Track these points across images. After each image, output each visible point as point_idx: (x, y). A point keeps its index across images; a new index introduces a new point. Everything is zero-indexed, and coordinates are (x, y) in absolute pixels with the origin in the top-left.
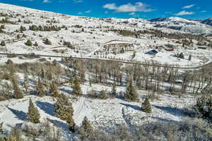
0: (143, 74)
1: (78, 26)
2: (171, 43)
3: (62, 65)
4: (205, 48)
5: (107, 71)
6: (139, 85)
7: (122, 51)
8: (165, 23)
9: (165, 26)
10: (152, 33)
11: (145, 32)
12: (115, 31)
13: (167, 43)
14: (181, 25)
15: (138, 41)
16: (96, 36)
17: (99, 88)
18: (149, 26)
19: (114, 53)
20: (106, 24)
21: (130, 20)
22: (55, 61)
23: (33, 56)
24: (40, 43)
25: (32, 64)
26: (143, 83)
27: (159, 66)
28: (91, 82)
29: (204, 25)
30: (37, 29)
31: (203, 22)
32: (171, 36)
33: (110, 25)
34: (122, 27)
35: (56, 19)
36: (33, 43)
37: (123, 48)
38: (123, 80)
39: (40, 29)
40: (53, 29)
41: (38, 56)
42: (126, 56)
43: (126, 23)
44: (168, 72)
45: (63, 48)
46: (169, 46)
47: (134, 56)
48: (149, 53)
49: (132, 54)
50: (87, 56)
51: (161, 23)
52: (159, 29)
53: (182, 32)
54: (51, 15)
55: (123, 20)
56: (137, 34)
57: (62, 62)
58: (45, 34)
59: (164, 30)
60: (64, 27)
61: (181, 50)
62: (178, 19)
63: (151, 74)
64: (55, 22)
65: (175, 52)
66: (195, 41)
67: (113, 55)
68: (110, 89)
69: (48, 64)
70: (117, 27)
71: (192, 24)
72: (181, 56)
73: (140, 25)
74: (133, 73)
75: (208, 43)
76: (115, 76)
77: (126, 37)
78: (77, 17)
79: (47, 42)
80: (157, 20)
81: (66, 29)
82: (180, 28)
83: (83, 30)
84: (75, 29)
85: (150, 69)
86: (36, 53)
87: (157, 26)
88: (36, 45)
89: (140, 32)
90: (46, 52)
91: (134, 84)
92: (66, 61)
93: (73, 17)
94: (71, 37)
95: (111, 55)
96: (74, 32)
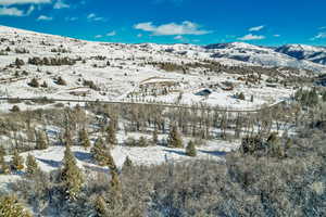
0: (189, 120)
1: (100, 58)
2: (232, 80)
3: (87, 112)
4: (274, 86)
5: (146, 116)
6: (185, 133)
7: (165, 93)
8: (226, 50)
9: (226, 55)
10: (206, 66)
11: (197, 65)
12: (154, 64)
13: (225, 80)
14: (248, 53)
15: (187, 77)
16: (126, 71)
17: (137, 136)
18: (205, 55)
19: (154, 95)
20: (141, 54)
21: (176, 47)
22: (77, 107)
23: (44, 100)
24: (51, 83)
25: (46, 111)
26: (190, 130)
27: (209, 110)
28: (126, 130)
29: (279, 54)
30: (41, 63)
31: (278, 50)
32: (233, 70)
33: (147, 55)
34: (165, 58)
35: (66, 47)
36: (41, 82)
37: (166, 88)
38: (166, 127)
39: (45, 62)
40: (65, 62)
41: (51, 101)
42: (170, 98)
43: (170, 51)
44: (220, 116)
45: (85, 90)
46: (227, 84)
47: (180, 98)
48: (200, 94)
49: (178, 94)
50: (118, 99)
51: (221, 51)
52: (217, 60)
53: (249, 64)
54: (56, 40)
55: (166, 47)
56: (184, 69)
57: (86, 107)
58: (55, 70)
59: (225, 62)
60: (80, 59)
61: (243, 89)
62: (244, 45)
63: (200, 120)
64: (64, 51)
65: (235, 91)
66: (265, 77)
67: (153, 98)
68: (150, 137)
69: (67, 110)
70: (158, 58)
71: (263, 52)
72: (241, 97)
73: (190, 54)
74: (177, 118)
75: (282, 79)
76: (155, 123)
77: (170, 73)
78: (97, 44)
79: (60, 82)
80: (215, 46)
81: (84, 62)
82: (247, 59)
83: (108, 64)
84: (97, 62)
85: (199, 114)
86: (49, 96)
87: (216, 55)
88: (45, 85)
89: (190, 65)
90: (60, 94)
91: (179, 130)
92: (91, 105)
93: (91, 44)
94: (93, 73)
95: (150, 98)
96: (95, 66)
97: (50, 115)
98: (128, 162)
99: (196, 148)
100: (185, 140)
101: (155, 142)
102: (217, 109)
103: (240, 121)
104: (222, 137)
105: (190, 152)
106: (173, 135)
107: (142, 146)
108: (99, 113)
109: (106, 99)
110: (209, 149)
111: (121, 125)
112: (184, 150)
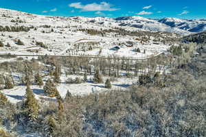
0: (107, 66)
1: (47, 27)
2: (132, 40)
3: (40, 63)
4: (158, 44)
5: (79, 64)
6: (104, 74)
7: (90, 49)
8: (129, 21)
9: (129, 24)
10: (116, 32)
11: (110, 31)
12: (83, 30)
13: (128, 40)
14: (142, 23)
15: (104, 39)
16: (65, 35)
17: (74, 77)
18: (115, 25)
19: (84, 50)
20: (74, 24)
21: (97, 19)
22: (33, 60)
23: (9, 56)
24: (12, 44)
25: (11, 63)
26: (107, 72)
27: (119, 59)
28: (67, 74)
29: (161, 24)
30: (4, 30)
31: (160, 21)
32: (133, 33)
33: (78, 24)
34: (90, 26)
35: (21, 18)
36: (5, 43)
37: (91, 46)
38: (92, 71)
39: (7, 29)
40: (22, 29)
41: (14, 56)
42: (94, 52)
43: (93, 21)
44: (126, 63)
45: (38, 48)
46: (129, 42)
47: (100, 52)
48: (112, 49)
49: (99, 50)
50: (60, 54)
51: (125, 21)
52: (123, 27)
53: (143, 30)
54: (14, 13)
55: (90, 19)
56: (103, 33)
57: (39, 60)
58: (15, 35)
59: (128, 28)
60: (32, 27)
61: (139, 46)
62: (140, 18)
63: (113, 65)
64: (20, 22)
65: (134, 47)
66: (152, 38)
67: (83, 52)
68: (82, 77)
69: (26, 62)
70: (85, 26)
71: (151, 22)
72: (138, 50)
73: (106, 23)
74: (99, 65)
75: (162, 39)
76: (85, 68)
77: (93, 36)
78: (44, 17)
79: (19, 43)
80: (122, 19)
81: (35, 29)
82: (141, 27)
83: (52, 30)
84: (45, 29)
85: (113, 62)
86: (12, 53)
87: (122, 25)
88: (8, 45)
89: (106, 31)
90: (20, 51)
91: (100, 73)
92: (42, 58)
93: (40, 17)
94: (43, 37)
95: (81, 53)
96: (44, 32)
97: (13, 65)
98: (68, 94)
99: (111, 83)
100: (104, 78)
101: (85, 80)
102: (123, 58)
103: (138, 66)
104: (127, 75)
105: (108, 86)
106: (97, 75)
107: (77, 83)
108: (48, 63)
109: (52, 54)
110: (119, 83)
111: (62, 71)
112: (104, 85)
